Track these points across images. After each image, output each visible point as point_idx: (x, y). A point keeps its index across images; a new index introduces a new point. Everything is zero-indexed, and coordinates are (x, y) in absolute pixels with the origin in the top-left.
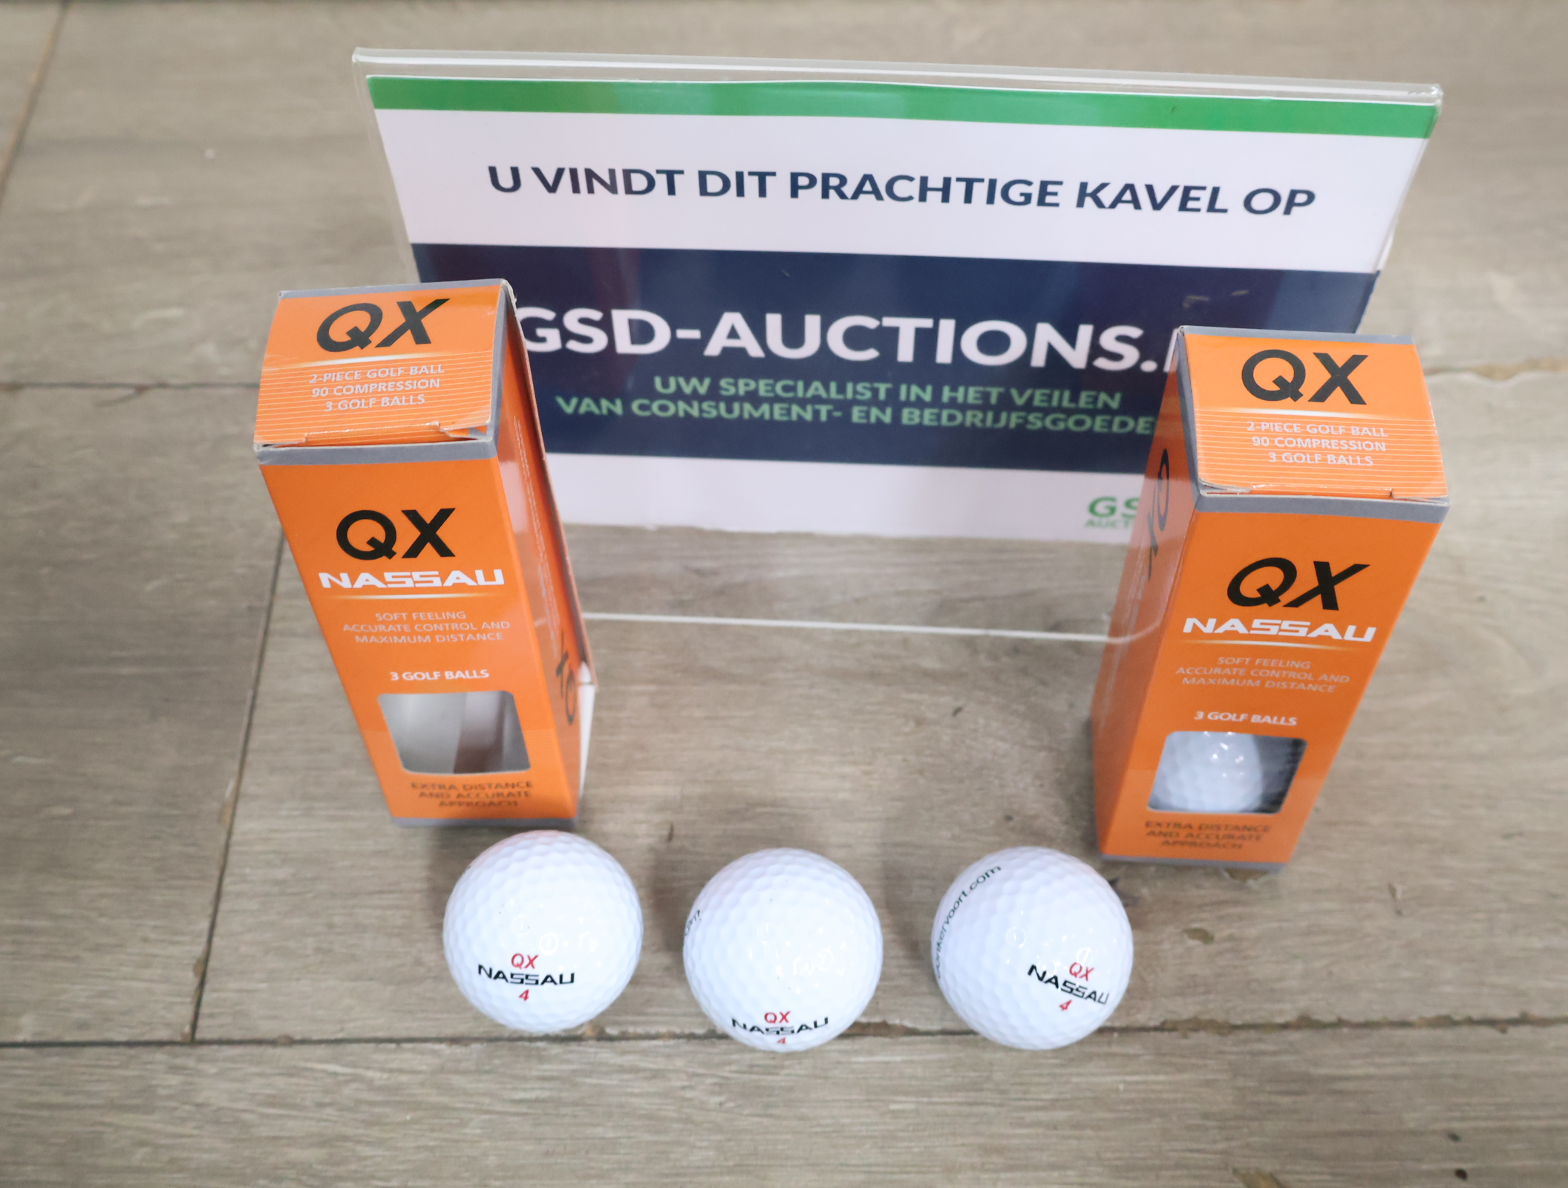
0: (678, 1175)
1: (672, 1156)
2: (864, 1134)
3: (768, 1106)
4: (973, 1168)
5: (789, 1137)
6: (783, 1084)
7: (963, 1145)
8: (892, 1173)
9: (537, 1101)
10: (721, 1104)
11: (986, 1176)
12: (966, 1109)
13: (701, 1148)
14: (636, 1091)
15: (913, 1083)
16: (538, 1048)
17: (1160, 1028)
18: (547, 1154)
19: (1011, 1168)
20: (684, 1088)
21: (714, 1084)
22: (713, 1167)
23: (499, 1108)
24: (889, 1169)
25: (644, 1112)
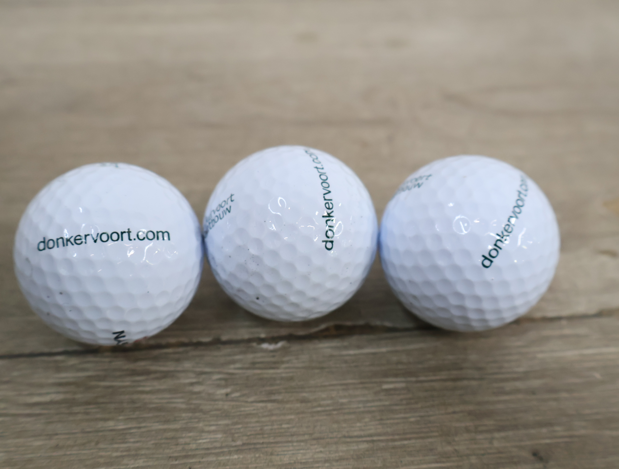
0: (186, 457)
1: (181, 441)
2: (362, 409)
3: (271, 393)
4: (467, 430)
5: (292, 417)
6: (284, 375)
7: (454, 413)
8: (394, 440)
9: (52, 403)
10: (227, 395)
11: (480, 437)
12: (450, 384)
13: (209, 432)
14: (147, 389)
15: (400, 367)
16: (56, 362)
17: (600, 314)
18: (57, 447)
19: (501, 429)
20: (192, 384)
21: (220, 379)
22: (221, 447)
23: (13, 411)
24: (390, 437)
25: (154, 406)
